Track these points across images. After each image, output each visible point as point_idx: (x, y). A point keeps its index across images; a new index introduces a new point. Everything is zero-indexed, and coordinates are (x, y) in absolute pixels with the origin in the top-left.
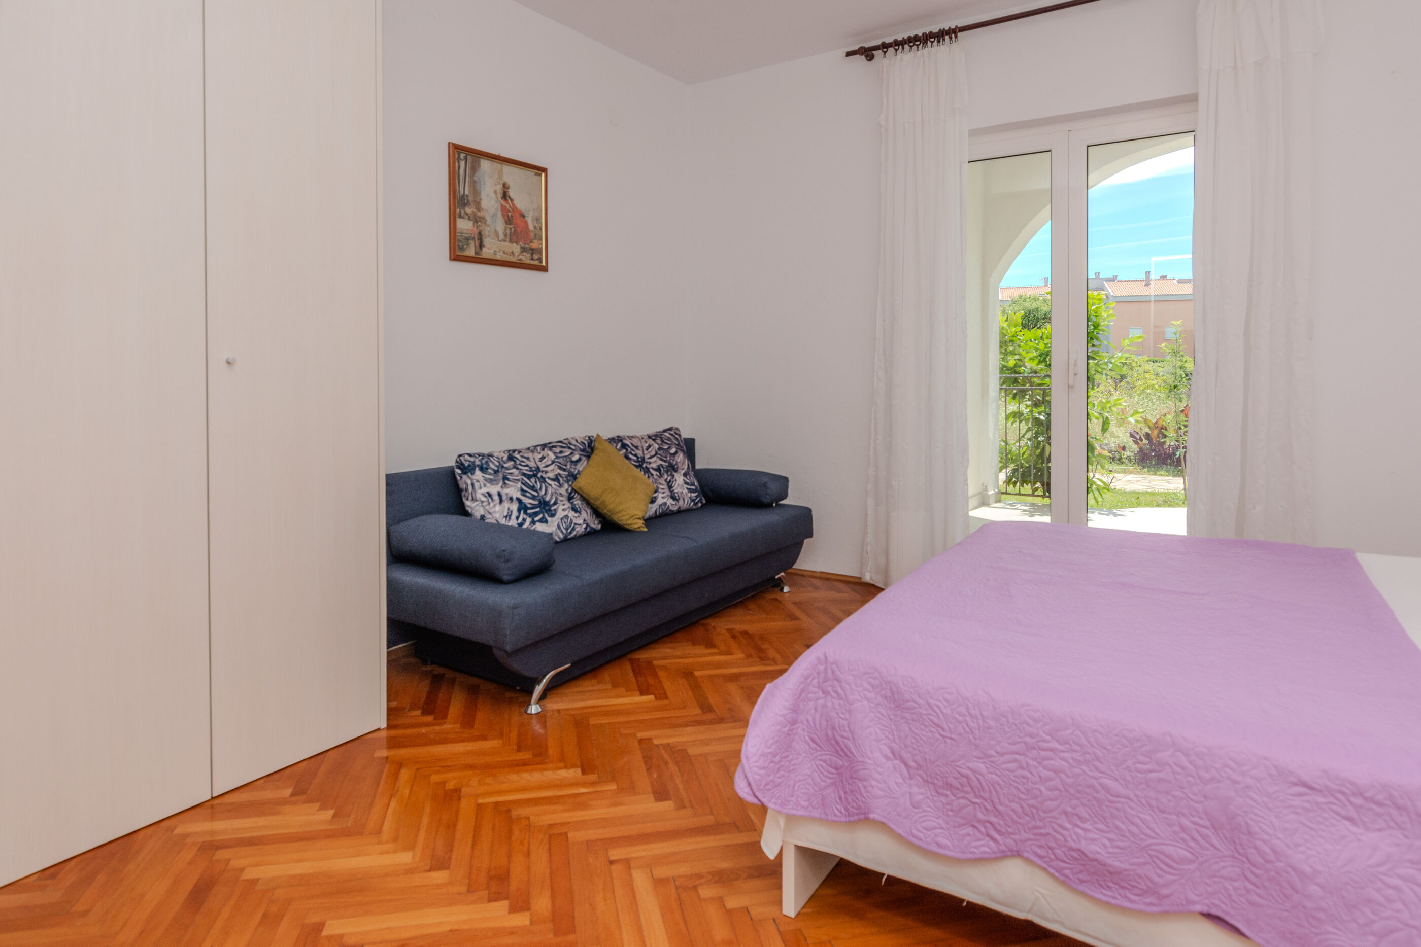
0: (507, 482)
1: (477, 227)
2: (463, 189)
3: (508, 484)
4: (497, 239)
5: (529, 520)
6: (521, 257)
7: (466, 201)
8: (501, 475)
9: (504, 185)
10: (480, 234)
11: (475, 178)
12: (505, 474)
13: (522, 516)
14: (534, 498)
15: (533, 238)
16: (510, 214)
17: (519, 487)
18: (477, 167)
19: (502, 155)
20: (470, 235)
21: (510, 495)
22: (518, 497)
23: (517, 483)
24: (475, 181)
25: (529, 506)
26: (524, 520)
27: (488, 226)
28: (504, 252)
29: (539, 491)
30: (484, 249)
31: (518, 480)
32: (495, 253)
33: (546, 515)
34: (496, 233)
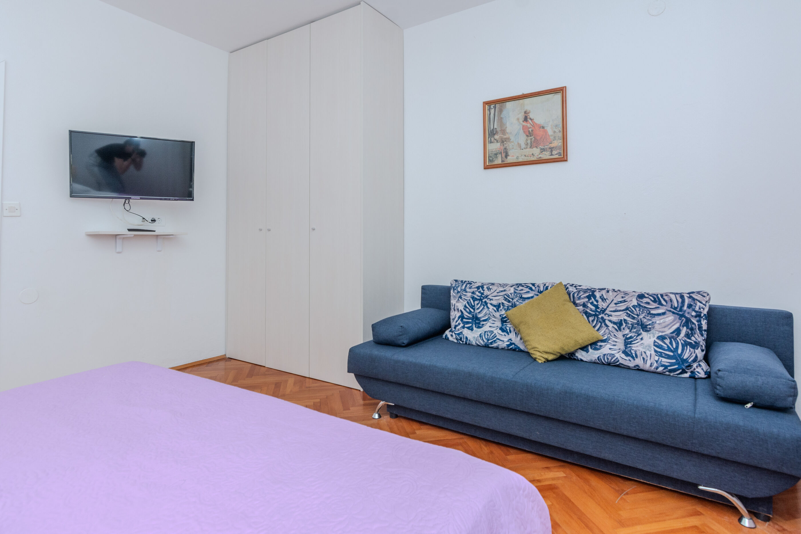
0: (460, 299)
1: (503, 145)
2: (493, 126)
3: (459, 301)
4: (519, 149)
5: (462, 325)
6: (540, 156)
7: (495, 132)
8: (459, 295)
9: (525, 112)
10: (505, 149)
11: (502, 116)
12: (462, 295)
13: (459, 321)
14: (470, 312)
15: (552, 140)
16: (530, 130)
17: (465, 304)
18: (503, 109)
19: (525, 93)
20: (498, 152)
21: (458, 307)
22: (461, 309)
23: (464, 301)
24: (501, 118)
25: (466, 317)
26: (459, 324)
27: (513, 142)
28: (525, 156)
29: (476, 310)
30: (509, 157)
31: (466, 300)
32: (517, 158)
33: (474, 326)
34: (519, 145)
